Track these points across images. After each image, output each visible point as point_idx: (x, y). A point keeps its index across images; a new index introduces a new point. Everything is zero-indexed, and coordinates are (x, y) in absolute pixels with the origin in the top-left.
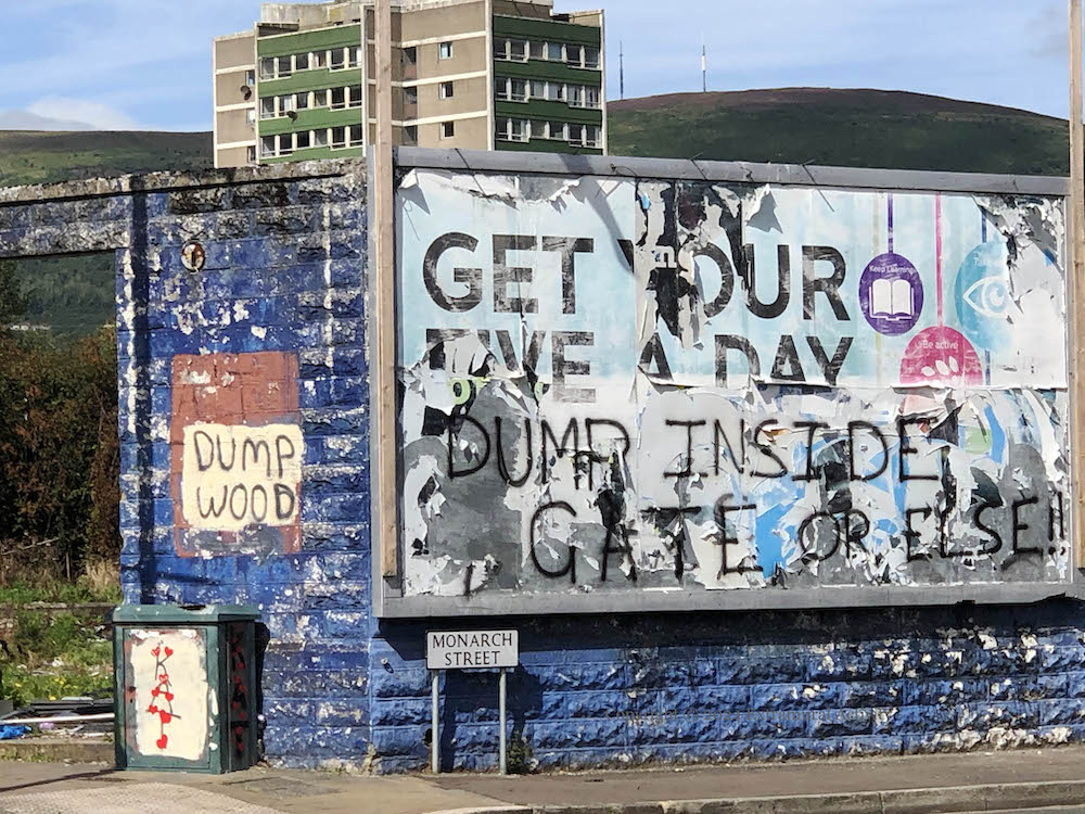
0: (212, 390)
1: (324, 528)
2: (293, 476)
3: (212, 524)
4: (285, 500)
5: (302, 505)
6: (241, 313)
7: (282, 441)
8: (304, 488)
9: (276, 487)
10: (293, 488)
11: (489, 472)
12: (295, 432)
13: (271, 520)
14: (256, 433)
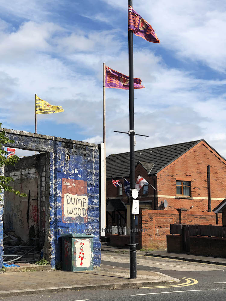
0: (70, 187)
1: (92, 218)
2: (86, 207)
3: (70, 216)
4: (84, 212)
5: (88, 213)
6: (76, 172)
7: (84, 199)
8: (88, 209)
9: (83, 209)
10: (86, 209)
12: (86, 198)
13: (82, 216)
14: (79, 197)
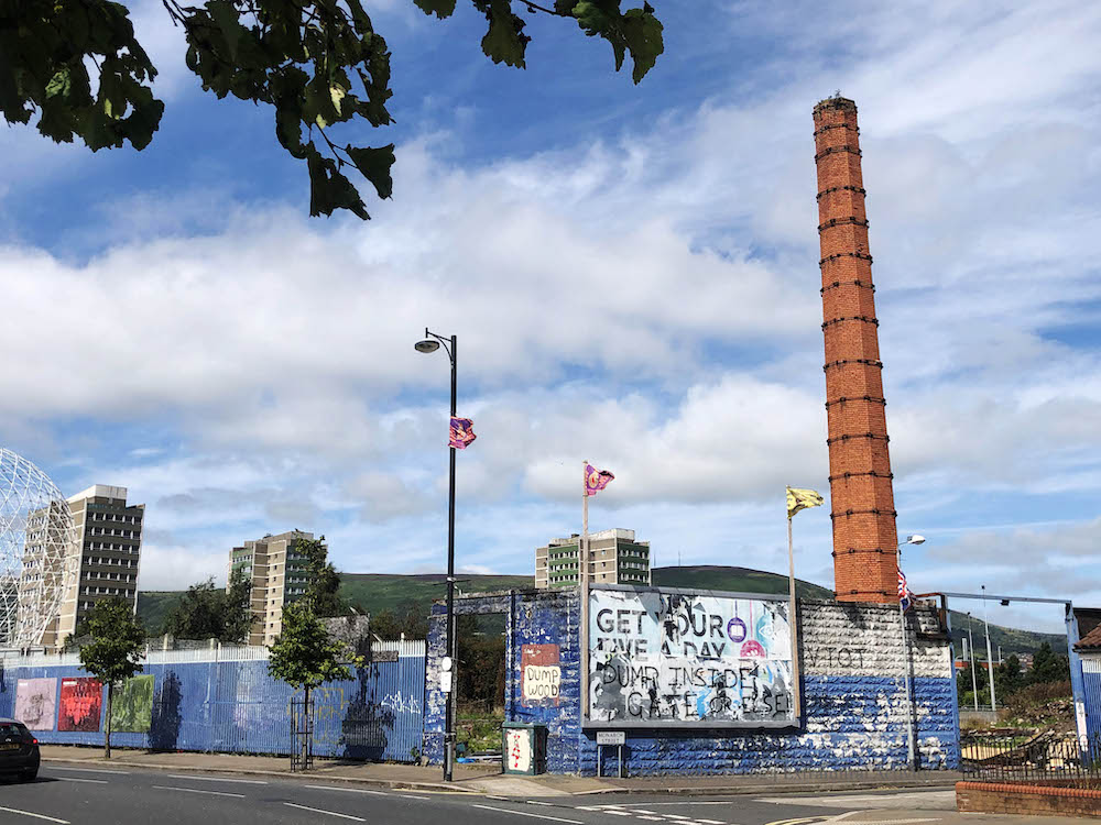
0: (534, 655)
1: (566, 699)
2: (557, 683)
3: (533, 697)
4: (555, 690)
5: (560, 692)
6: (543, 632)
7: (554, 672)
8: (560, 686)
9: (552, 686)
10: (557, 686)
11: (616, 682)
12: (558, 669)
13: (551, 696)
14: (546, 669)
